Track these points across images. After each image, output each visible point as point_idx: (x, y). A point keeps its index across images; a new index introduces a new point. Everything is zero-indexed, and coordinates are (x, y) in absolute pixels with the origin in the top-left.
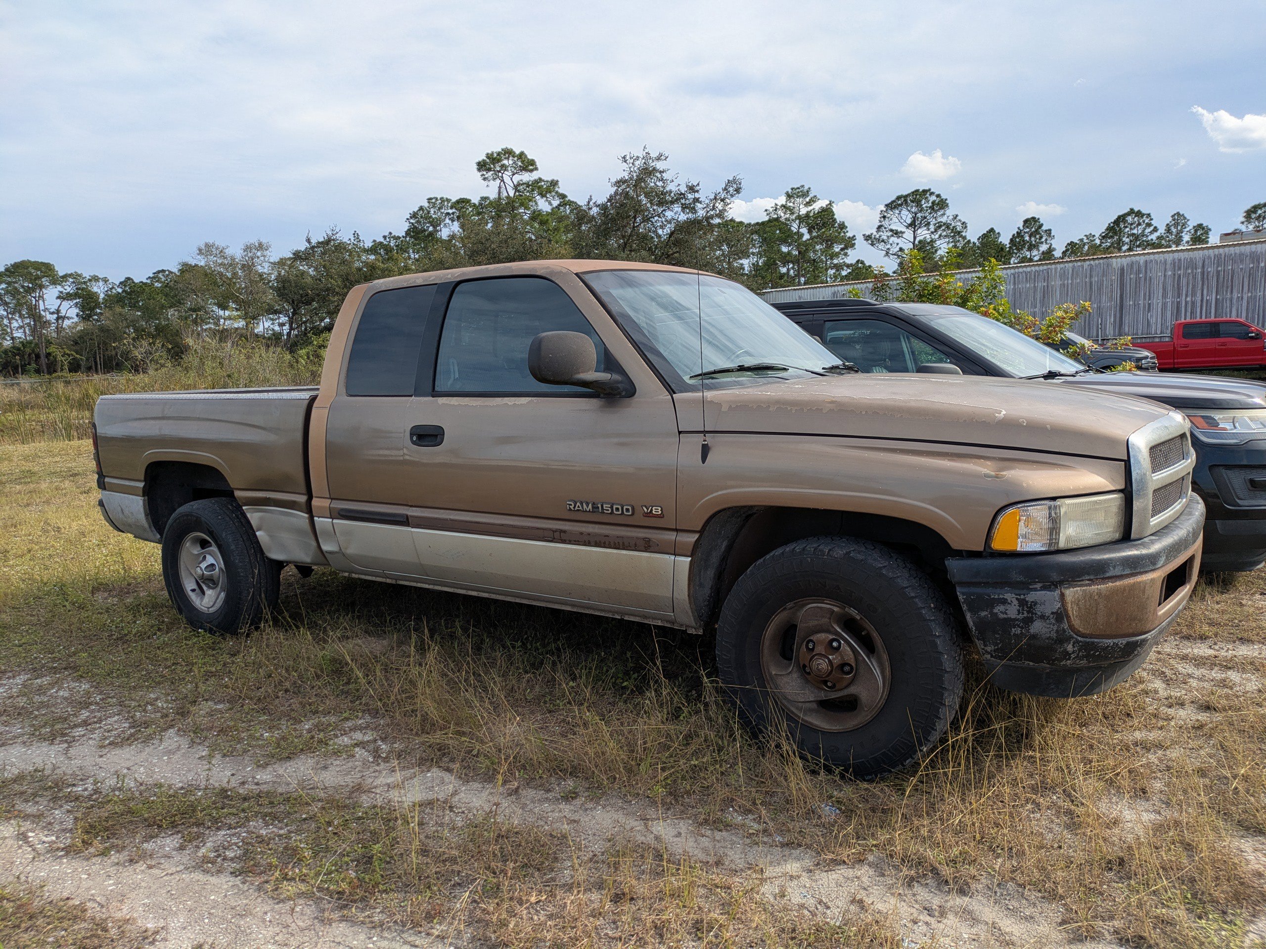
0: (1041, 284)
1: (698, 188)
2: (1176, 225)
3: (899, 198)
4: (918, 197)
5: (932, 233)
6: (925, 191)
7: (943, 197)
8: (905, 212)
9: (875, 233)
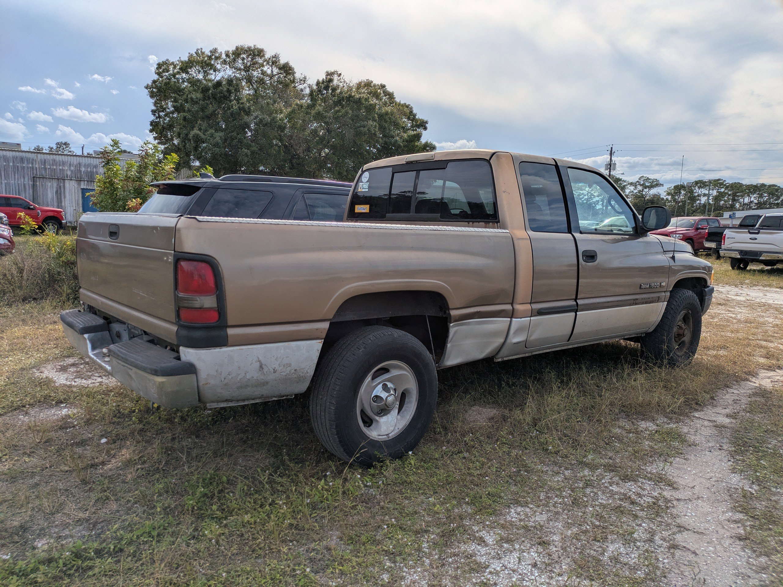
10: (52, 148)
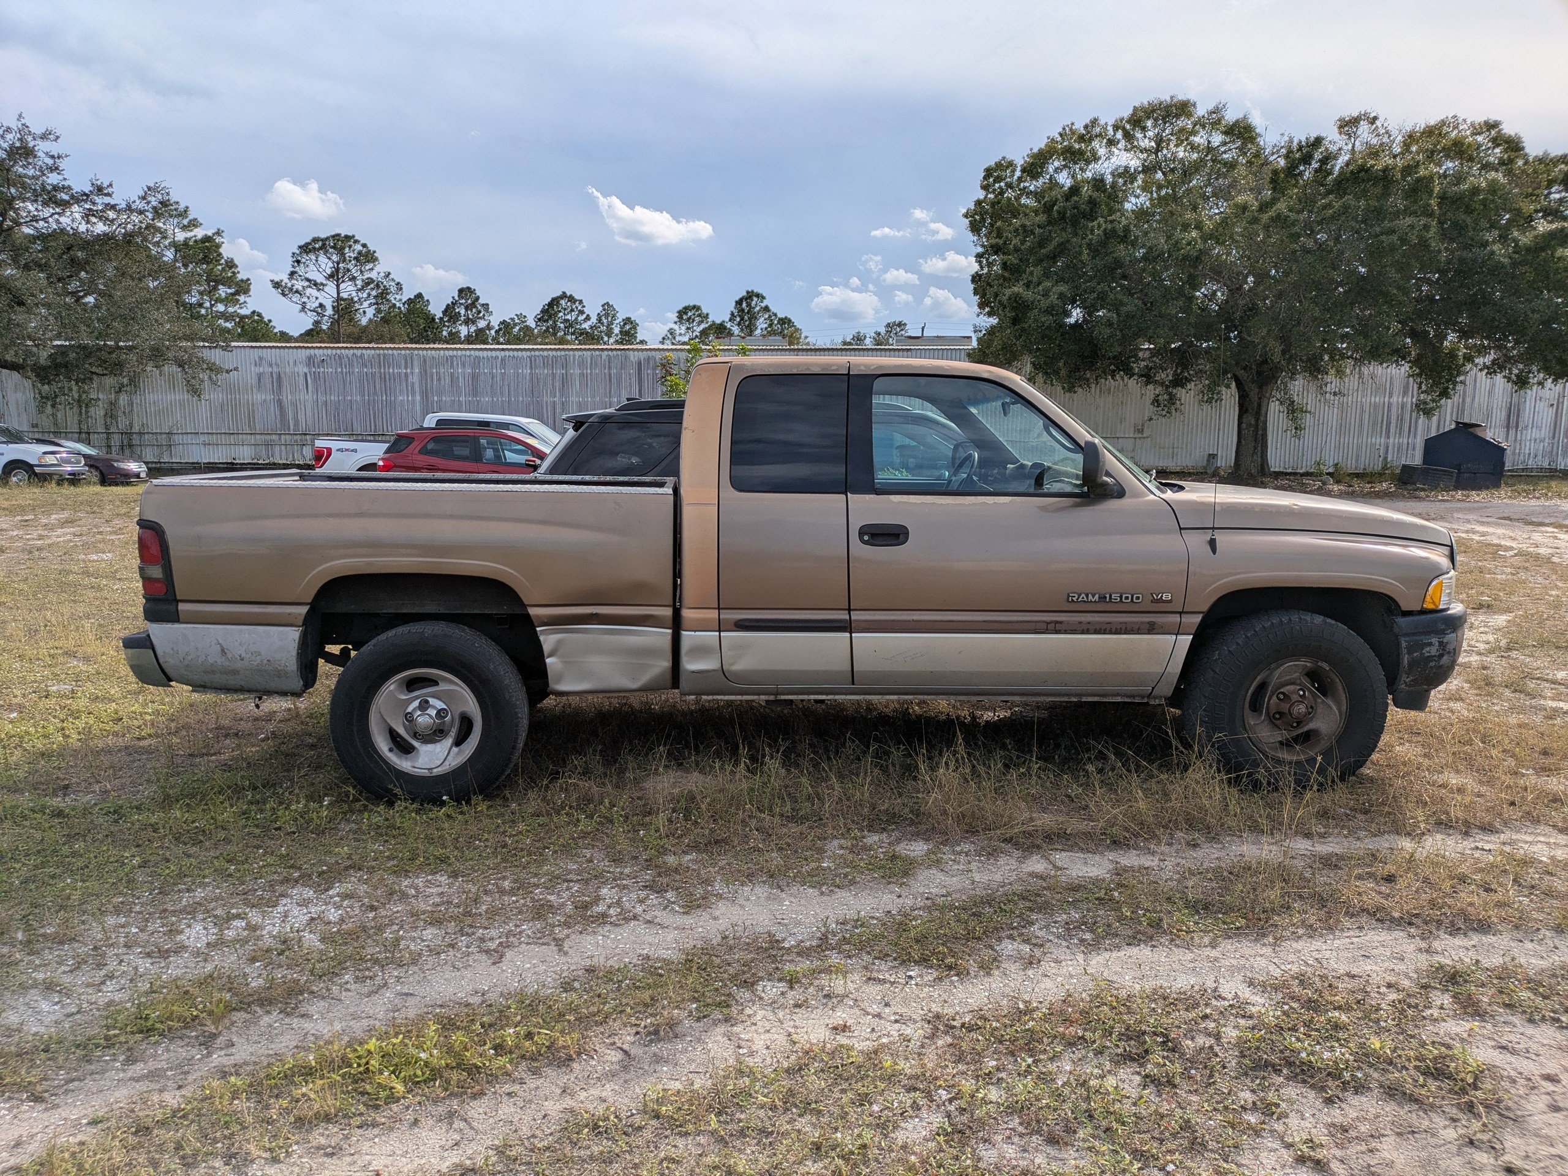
0: (559, 372)
1: (110, 190)
2: (607, 315)
3: (315, 240)
4: (338, 243)
5: (359, 290)
6: (348, 238)
7: (372, 248)
8: (322, 259)
9: (286, 280)
10: (879, 334)
